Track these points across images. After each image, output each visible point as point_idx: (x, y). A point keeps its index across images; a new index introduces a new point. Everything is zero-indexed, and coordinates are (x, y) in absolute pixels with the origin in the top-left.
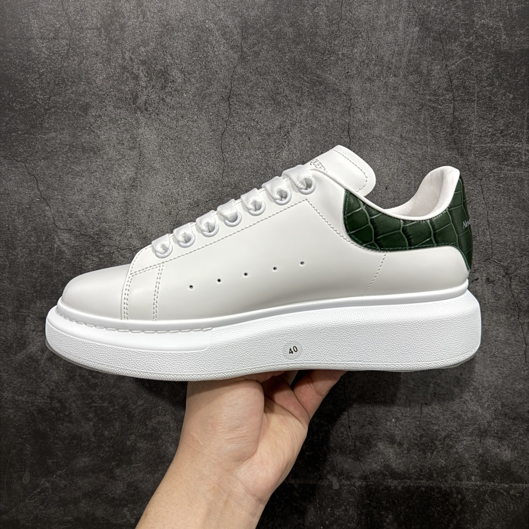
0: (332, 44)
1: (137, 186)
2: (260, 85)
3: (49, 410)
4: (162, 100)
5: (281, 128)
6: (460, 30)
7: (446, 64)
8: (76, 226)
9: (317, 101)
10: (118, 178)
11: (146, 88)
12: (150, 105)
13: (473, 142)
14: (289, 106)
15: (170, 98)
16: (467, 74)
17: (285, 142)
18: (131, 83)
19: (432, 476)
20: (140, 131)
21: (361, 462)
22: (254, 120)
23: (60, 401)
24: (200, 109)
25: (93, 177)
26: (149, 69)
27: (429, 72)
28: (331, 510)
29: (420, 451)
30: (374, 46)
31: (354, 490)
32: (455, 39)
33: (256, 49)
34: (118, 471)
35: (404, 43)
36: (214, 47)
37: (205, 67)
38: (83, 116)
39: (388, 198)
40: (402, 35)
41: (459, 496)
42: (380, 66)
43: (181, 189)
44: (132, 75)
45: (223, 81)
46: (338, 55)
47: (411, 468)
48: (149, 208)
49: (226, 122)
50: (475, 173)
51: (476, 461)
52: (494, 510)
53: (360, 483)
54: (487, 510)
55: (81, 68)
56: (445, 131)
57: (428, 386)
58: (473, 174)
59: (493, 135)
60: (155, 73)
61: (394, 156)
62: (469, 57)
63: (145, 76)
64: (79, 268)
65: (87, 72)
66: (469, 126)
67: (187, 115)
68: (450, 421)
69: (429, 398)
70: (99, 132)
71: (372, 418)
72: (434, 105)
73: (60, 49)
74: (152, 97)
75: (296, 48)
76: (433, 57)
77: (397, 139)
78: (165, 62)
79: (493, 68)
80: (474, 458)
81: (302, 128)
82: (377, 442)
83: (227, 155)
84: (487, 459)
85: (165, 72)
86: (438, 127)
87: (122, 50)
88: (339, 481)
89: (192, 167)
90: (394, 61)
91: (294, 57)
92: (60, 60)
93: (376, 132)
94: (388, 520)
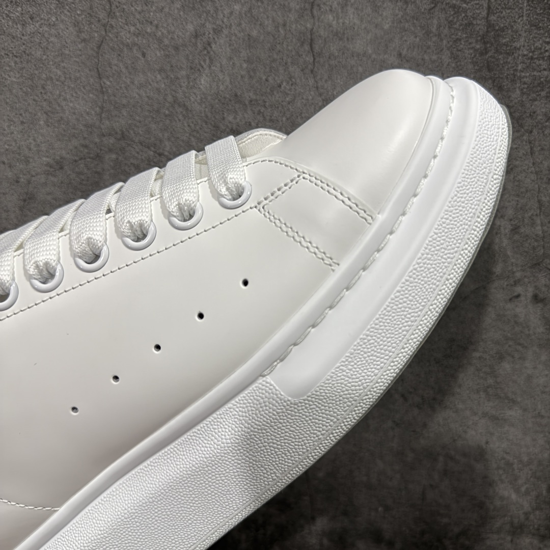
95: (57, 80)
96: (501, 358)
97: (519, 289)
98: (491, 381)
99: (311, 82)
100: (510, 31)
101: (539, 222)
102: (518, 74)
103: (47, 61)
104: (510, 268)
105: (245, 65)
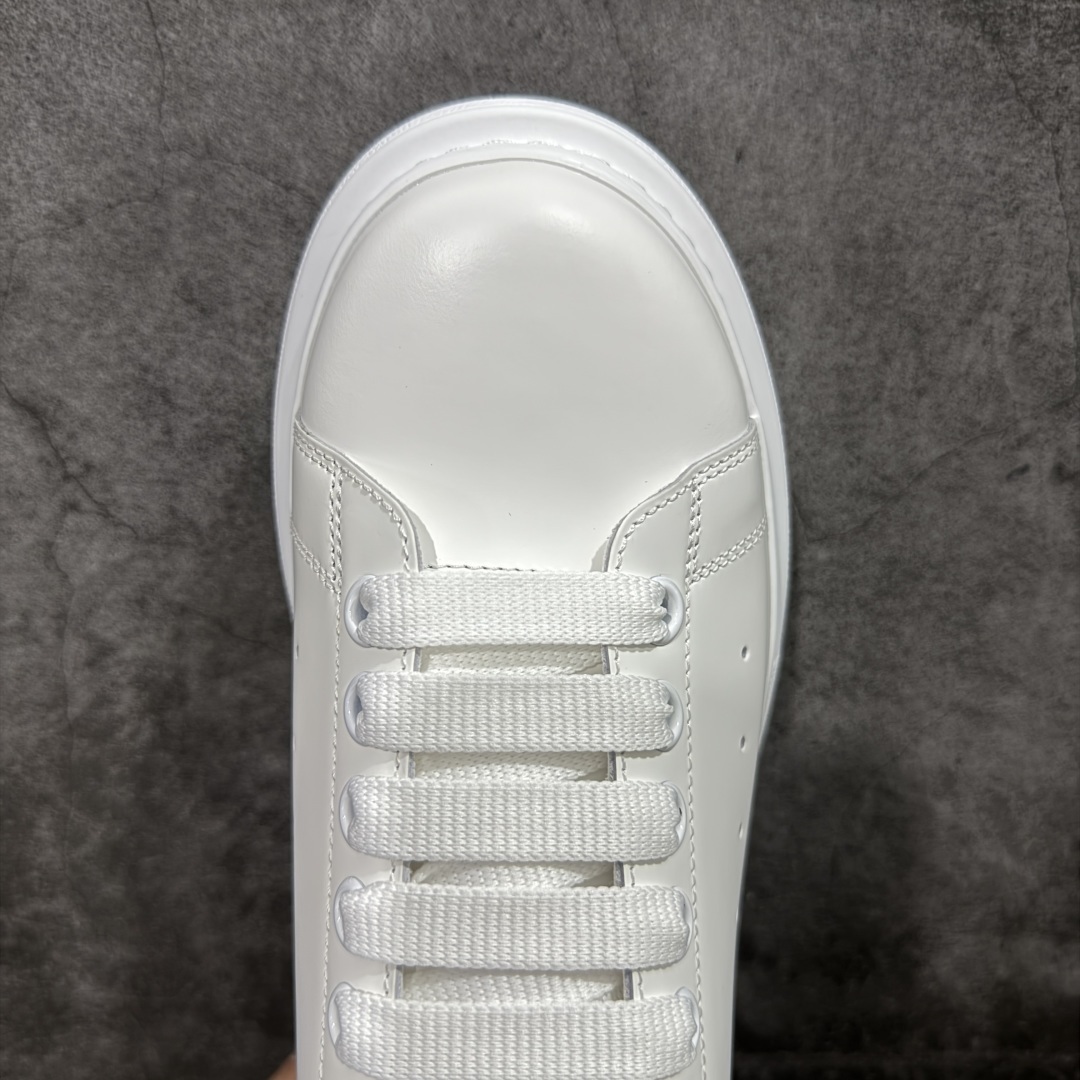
19: (860, 1040)
29: (825, 975)
43: (19, 163)
47: (798, 1020)
50: (1036, 108)
51: (985, 997)
57: (857, 797)
58: (1032, 110)
61: (766, 39)
69: (858, 831)
83: (172, 35)
84: (1017, 993)
95: (61, 31)
96: (988, 592)
97: (1026, 456)
98: (967, 640)
99: (605, 26)
101: (1069, 317)
102: (1035, 7)
104: (1009, 414)
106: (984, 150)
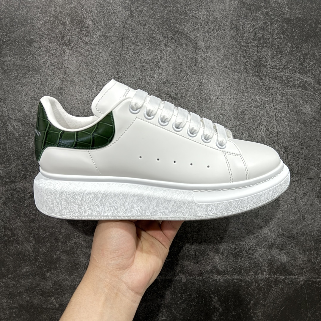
0: (186, 9)
1: (63, 93)
2: (142, 32)
3: (3, 236)
4: (80, 38)
5: (154, 59)
6: (262, 4)
7: (253, 24)
8: (23, 117)
9: (177, 43)
10: (51, 87)
11: (70, 30)
12: (72, 42)
13: (268, 72)
14: (159, 45)
15: (85, 38)
16: (265, 31)
17: (157, 68)
18: (61, 27)
19: (241, 273)
20: (66, 58)
21: (199, 265)
22: (138, 53)
23: (11, 230)
24: (104, 45)
25: (34, 87)
26: (72, 19)
27: (243, 28)
28: (180, 295)
29: (234, 258)
30: (211, 11)
31: (195, 282)
32: (259, 9)
33: (140, 9)
34: (48, 275)
35: (229, 11)
36: (113, 7)
37: (108, 19)
38: (29, 47)
39: (218, 104)
40: (228, 5)
41: (257, 284)
42: (215, 23)
43: (91, 95)
44: (61, 22)
45: (119, 28)
46: (189, 16)
47: (229, 268)
48: (70, 107)
49: (120, 54)
50: (269, 91)
51: (266, 263)
52: (276, 292)
53: (198, 278)
54: (272, 292)
55: (27, 16)
56: (252, 65)
57: (239, 218)
59: (280, 68)
60: (76, 22)
61: (222, 79)
62: (267, 21)
63: (69, 23)
64: (24, 144)
65: (32, 19)
66: (266, 62)
67: (95, 49)
68: (252, 239)
69: (239, 225)
70: (39, 58)
71: (206, 238)
72: (246, 49)
73: (14, 3)
74: (74, 36)
75: (164, 10)
76: (246, 20)
77: (224, 69)
78: (82, 15)
79: (280, 28)
80: (265, 261)
81: (167, 60)
82: (209, 253)
83: (121, 75)
84: (273, 262)
85: (82, 21)
86: (248, 62)
87: (54, 6)
88: (186, 277)
89: (98, 81)
90: (223, 21)
91: (163, 16)
92: (14, 10)
93: (212, 64)
94: (215, 300)
95: (101, 73)
99: (195, 76)
100: (265, 59)
101: (276, 127)
102: (268, 74)
103: (97, 66)
105: (171, 70)
106: (260, 98)
